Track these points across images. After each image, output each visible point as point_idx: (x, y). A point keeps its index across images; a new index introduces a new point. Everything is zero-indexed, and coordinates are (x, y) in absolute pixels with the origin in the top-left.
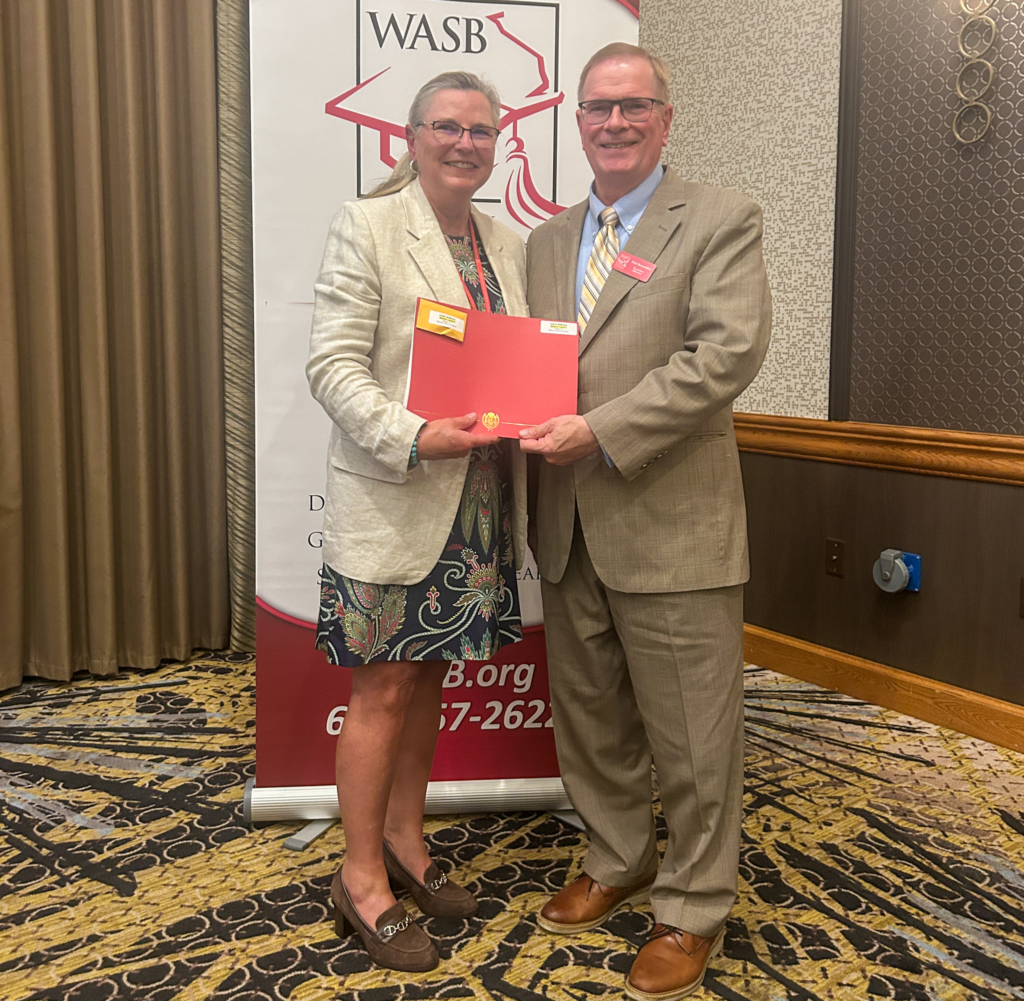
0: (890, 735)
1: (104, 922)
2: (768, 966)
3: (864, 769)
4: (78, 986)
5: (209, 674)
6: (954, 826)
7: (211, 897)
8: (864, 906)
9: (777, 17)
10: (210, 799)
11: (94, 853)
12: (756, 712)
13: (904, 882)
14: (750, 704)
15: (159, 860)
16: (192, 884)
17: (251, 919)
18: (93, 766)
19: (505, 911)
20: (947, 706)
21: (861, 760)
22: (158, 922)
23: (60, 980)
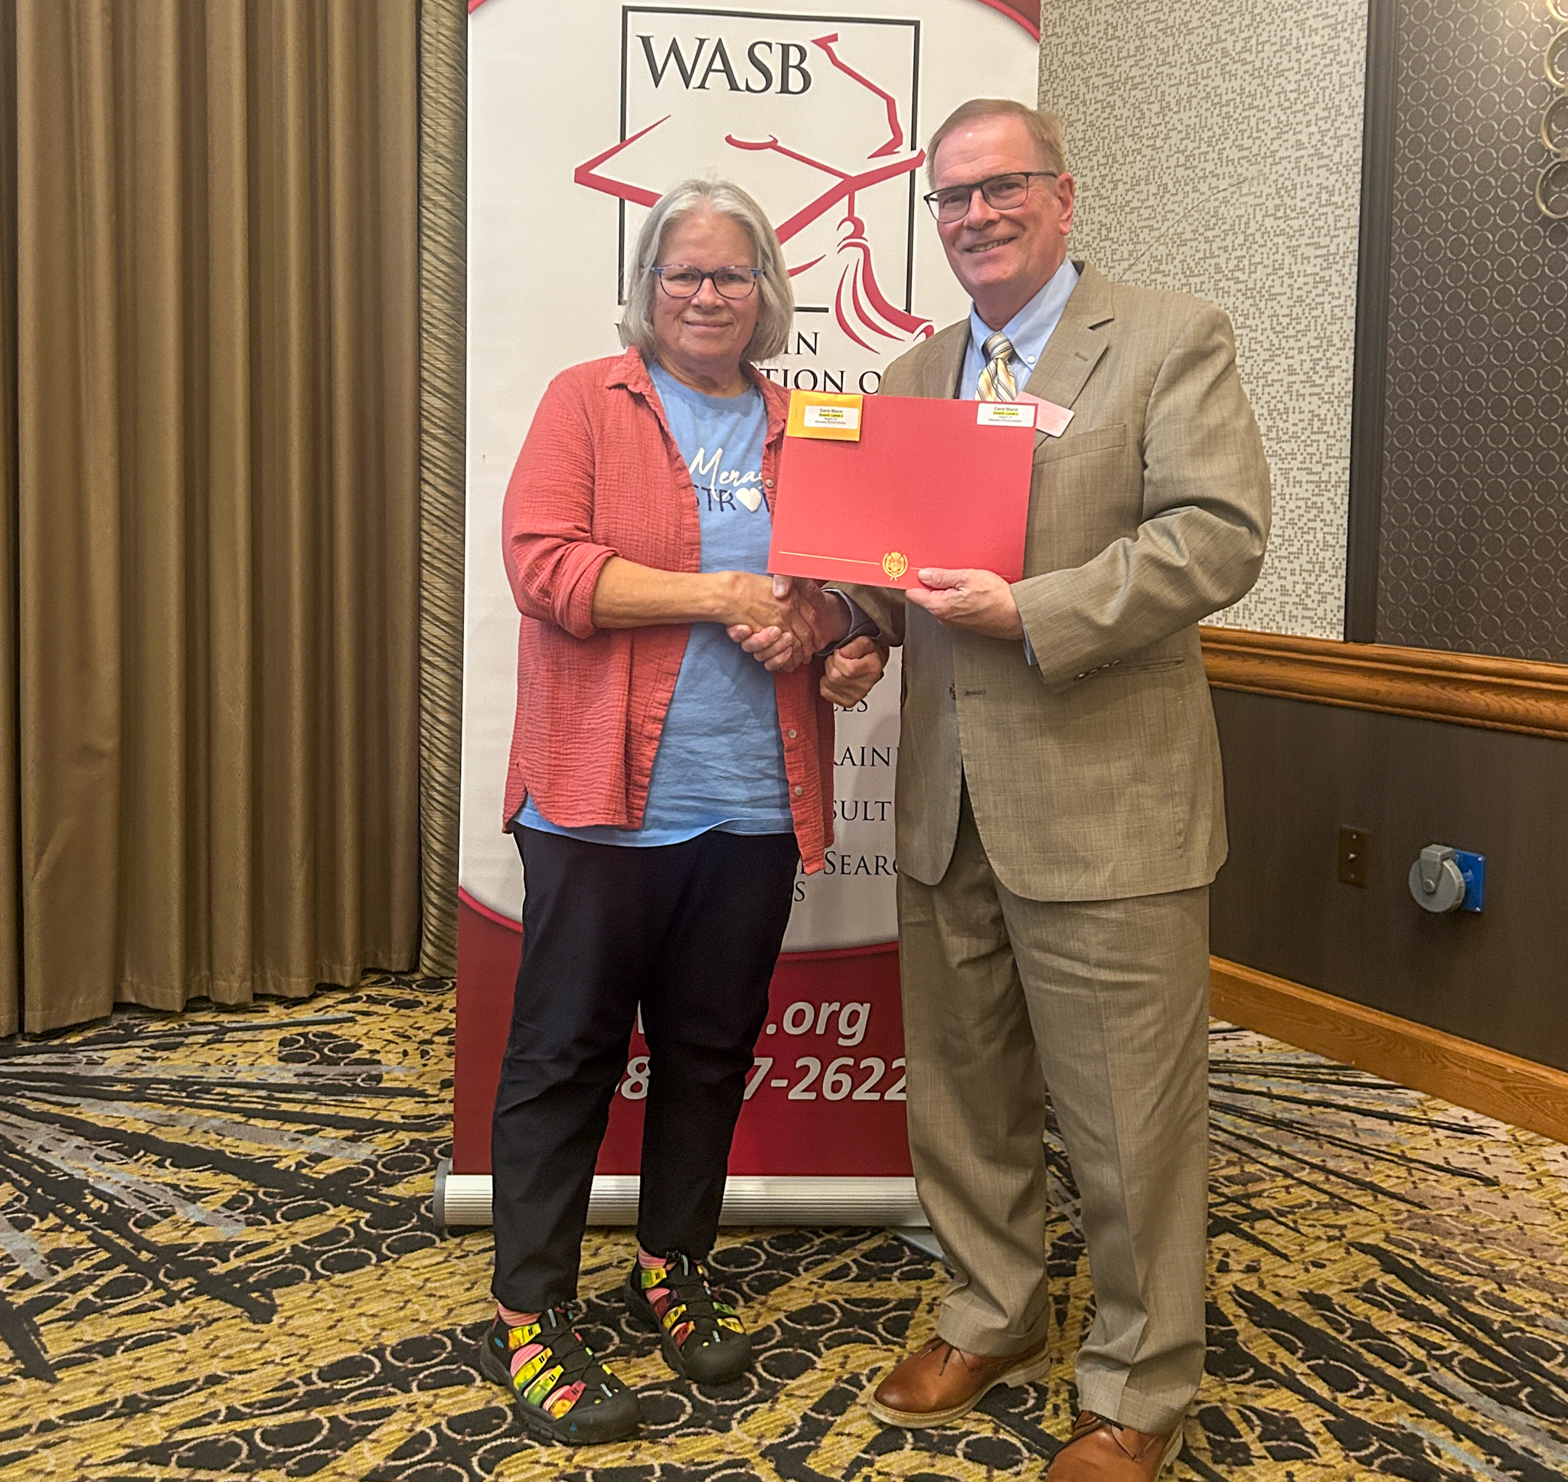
0: (1432, 1136)
1: (229, 1357)
2: (1206, 1466)
3: (1384, 1185)
4: (192, 1443)
5: (387, 1009)
6: (1518, 1277)
7: (383, 1329)
8: (1362, 1387)
9: (1269, 20)
10: (385, 1191)
11: (215, 1260)
12: (1222, 1093)
13: (1429, 1355)
14: (1215, 1082)
15: (308, 1274)
16: (357, 1311)
17: (441, 1363)
18: (214, 1136)
19: (814, 1368)
20: (1525, 1095)
21: (1379, 1172)
22: (307, 1361)
23: (166, 1435)
